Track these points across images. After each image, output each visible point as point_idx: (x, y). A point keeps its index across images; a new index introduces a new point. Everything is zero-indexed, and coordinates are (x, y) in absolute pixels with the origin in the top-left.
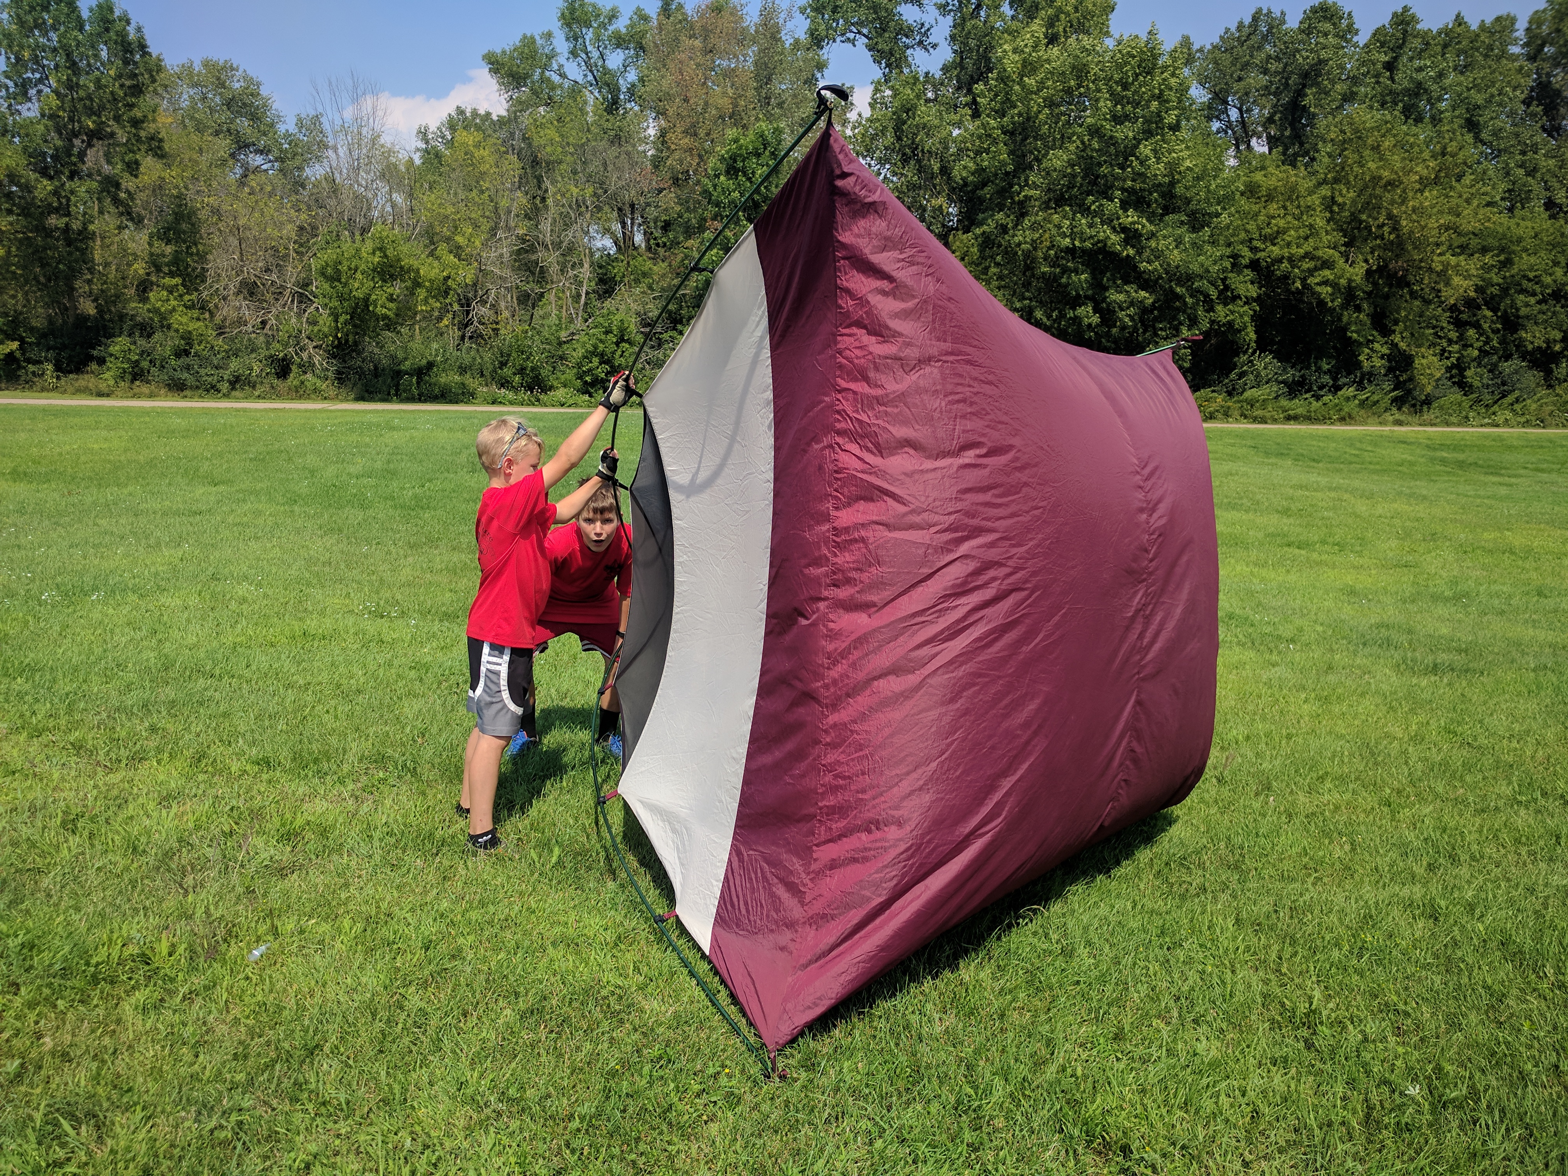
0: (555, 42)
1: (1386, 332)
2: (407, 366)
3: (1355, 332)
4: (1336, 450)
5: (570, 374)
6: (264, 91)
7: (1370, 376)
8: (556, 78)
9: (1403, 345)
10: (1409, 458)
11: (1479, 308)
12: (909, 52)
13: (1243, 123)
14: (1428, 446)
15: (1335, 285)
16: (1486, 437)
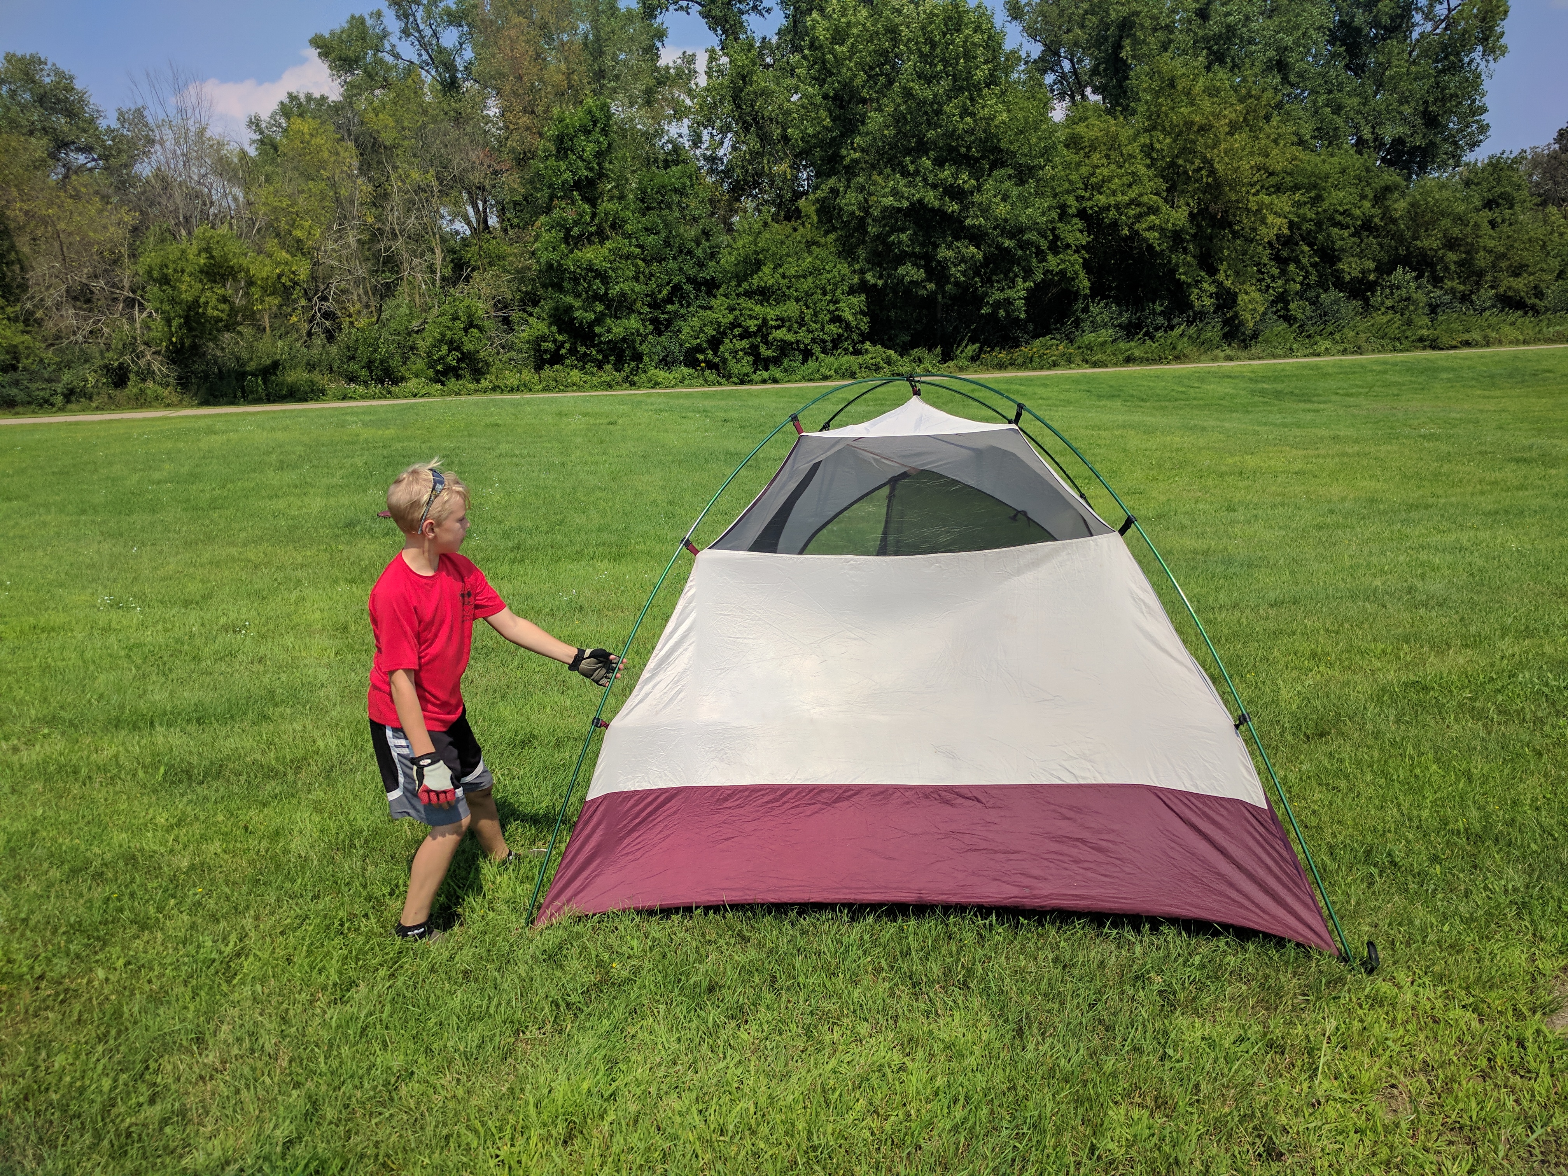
0: (386, 21)
1: (1212, 271)
2: (252, 366)
3: (1185, 274)
4: (1165, 388)
5: (421, 364)
6: (78, 85)
7: (1200, 315)
8: (389, 59)
9: (1228, 283)
10: (1232, 391)
11: (1297, 244)
12: (745, 17)
13: (1075, 72)
14: (1251, 379)
15: (1162, 230)
16: (1304, 367)
